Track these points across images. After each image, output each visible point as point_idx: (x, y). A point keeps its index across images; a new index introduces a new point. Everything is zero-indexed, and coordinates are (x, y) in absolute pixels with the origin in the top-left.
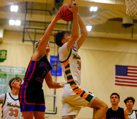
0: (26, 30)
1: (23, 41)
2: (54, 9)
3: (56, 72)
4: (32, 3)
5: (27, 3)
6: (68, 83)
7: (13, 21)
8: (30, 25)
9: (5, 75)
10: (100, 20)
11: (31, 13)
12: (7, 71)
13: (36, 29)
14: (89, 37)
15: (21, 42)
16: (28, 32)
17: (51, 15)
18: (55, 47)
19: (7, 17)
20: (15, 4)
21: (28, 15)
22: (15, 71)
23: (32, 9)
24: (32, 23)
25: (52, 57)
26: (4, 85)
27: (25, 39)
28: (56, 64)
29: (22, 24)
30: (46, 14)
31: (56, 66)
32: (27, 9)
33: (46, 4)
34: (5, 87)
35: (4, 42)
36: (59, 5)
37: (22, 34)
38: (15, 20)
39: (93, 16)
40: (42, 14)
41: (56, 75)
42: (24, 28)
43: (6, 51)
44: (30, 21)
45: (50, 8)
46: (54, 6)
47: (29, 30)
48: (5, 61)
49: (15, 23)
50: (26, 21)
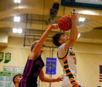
0: (26, 37)
1: (24, 45)
2: (49, 20)
3: (51, 71)
4: (32, 14)
5: (27, 14)
6: (67, 76)
7: (16, 29)
8: (30, 33)
9: (10, 73)
10: (87, 28)
11: (31, 23)
12: (11, 70)
13: (34, 36)
14: (78, 43)
15: (23, 47)
16: (28, 39)
17: (47, 24)
18: (50, 51)
19: (11, 26)
20: (17, 16)
21: (28, 25)
22: (17, 70)
23: (31, 20)
24: (31, 31)
25: (47, 59)
26: (8, 82)
27: (26, 44)
28: (51, 64)
29: (23, 32)
30: (43, 24)
31: (51, 66)
32: (27, 20)
33: (43, 16)
34: (9, 83)
35: (9, 46)
36: (53, 16)
37: (23, 40)
38: (18, 28)
39: (82, 26)
40: (39, 24)
41: (51, 74)
42: (25, 35)
43: (10, 54)
44: (30, 30)
45: (46, 19)
46: (49, 17)
47: (29, 37)
48: (9, 62)
49: (18, 31)
50: (26, 29)
